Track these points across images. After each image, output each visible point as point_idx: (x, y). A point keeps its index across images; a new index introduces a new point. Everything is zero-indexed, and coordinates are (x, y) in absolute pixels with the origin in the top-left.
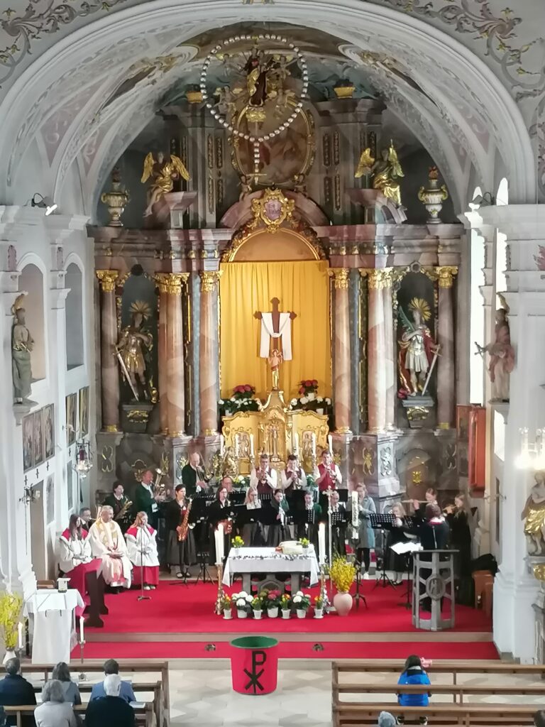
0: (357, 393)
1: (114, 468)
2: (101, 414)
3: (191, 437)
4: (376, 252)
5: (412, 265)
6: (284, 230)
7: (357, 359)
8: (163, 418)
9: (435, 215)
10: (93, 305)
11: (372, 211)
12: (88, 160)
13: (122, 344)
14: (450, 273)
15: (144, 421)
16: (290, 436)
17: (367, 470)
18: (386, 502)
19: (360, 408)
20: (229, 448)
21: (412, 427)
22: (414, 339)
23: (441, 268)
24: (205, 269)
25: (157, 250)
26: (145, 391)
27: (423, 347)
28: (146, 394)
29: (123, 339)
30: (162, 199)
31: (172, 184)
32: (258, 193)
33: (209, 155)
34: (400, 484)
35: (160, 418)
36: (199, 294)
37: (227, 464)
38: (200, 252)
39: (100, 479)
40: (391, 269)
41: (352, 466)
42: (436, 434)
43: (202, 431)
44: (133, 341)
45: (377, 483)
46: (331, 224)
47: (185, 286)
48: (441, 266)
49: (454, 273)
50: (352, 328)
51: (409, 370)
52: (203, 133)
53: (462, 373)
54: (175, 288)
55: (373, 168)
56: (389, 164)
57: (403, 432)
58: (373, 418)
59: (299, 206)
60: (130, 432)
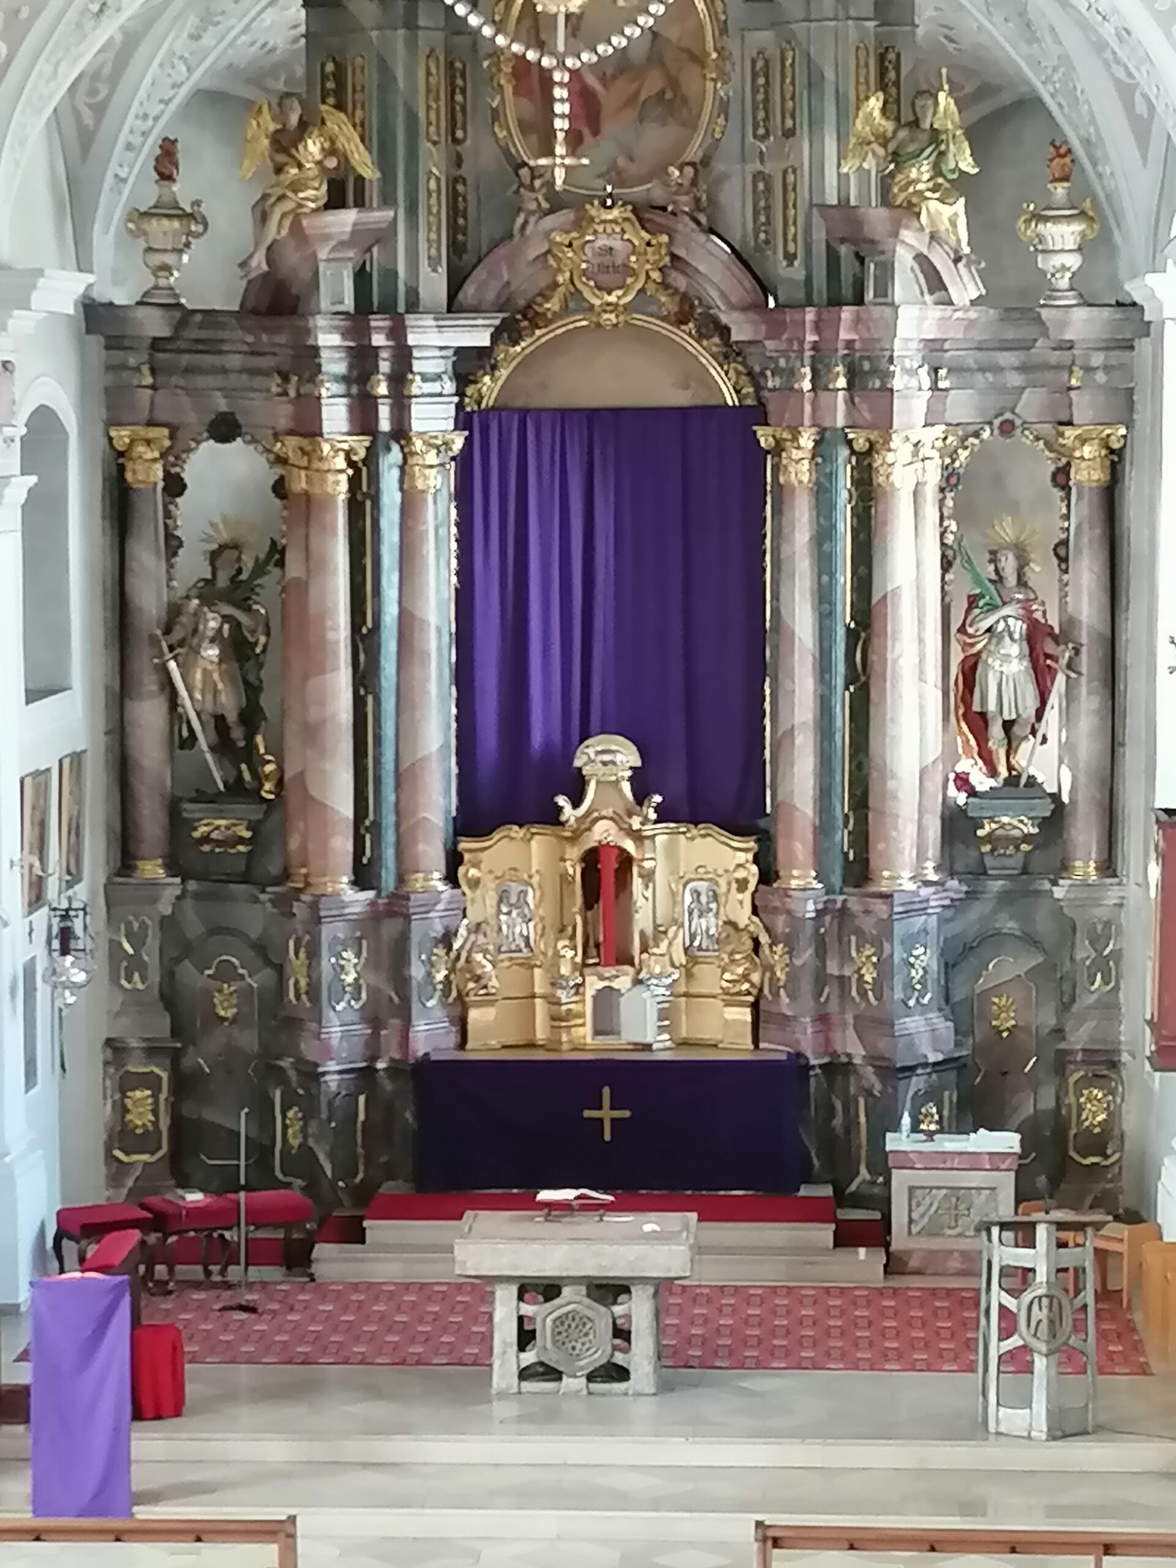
0: (838, 778)
1: (155, 977)
2: (118, 830)
3: (370, 894)
4: (897, 383)
5: (997, 422)
6: (640, 319)
7: (840, 682)
8: (294, 843)
9: (1064, 282)
10: (99, 521)
11: (886, 273)
12: (88, 117)
13: (178, 634)
14: (1105, 444)
15: (241, 848)
16: (649, 894)
17: (863, 993)
18: (914, 1079)
19: (846, 817)
20: (479, 925)
21: (990, 872)
22: (1001, 626)
23: (1078, 432)
24: (416, 426)
25: (280, 373)
26: (244, 767)
27: (1026, 651)
28: (247, 776)
29: (183, 619)
30: (297, 228)
31: (325, 187)
32: (565, 216)
33: (429, 107)
34: (956, 1033)
35: (285, 844)
36: (398, 496)
37: (471, 971)
38: (400, 379)
39: (117, 1008)
40: (939, 430)
41: (821, 979)
42: (1058, 893)
43: (401, 880)
44: (213, 624)
45: (892, 1026)
46: (772, 304)
47: (358, 471)
48: (1080, 426)
49: (1116, 446)
50: (824, 597)
51: (983, 715)
52: (412, 44)
53: (1133, 724)
54: (331, 478)
55: (891, 147)
56: (935, 136)
57: (965, 888)
58: (881, 846)
59: (681, 252)
60: (198, 879)
